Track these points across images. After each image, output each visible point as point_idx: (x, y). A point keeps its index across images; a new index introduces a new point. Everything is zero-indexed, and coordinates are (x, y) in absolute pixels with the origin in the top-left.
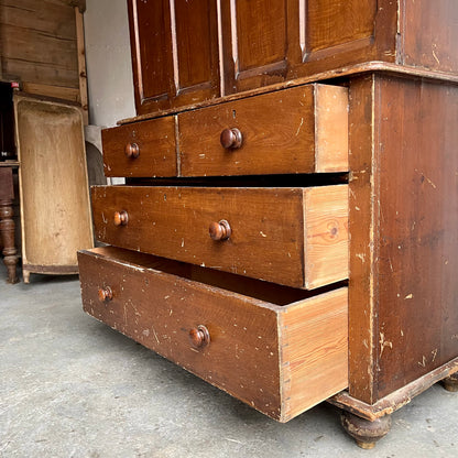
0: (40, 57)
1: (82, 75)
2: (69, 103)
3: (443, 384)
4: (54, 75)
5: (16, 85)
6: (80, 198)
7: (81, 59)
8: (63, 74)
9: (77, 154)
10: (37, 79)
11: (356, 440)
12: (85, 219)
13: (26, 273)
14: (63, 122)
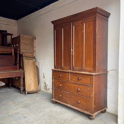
0: (27, 49)
1: (34, 51)
2: (33, 58)
3: (102, 112)
4: (29, 52)
5: (23, 55)
6: (34, 77)
7: (34, 48)
8: (31, 51)
9: (34, 68)
10: (26, 53)
11: (91, 119)
12: (36, 81)
13: (27, 92)
14: (31, 61)
